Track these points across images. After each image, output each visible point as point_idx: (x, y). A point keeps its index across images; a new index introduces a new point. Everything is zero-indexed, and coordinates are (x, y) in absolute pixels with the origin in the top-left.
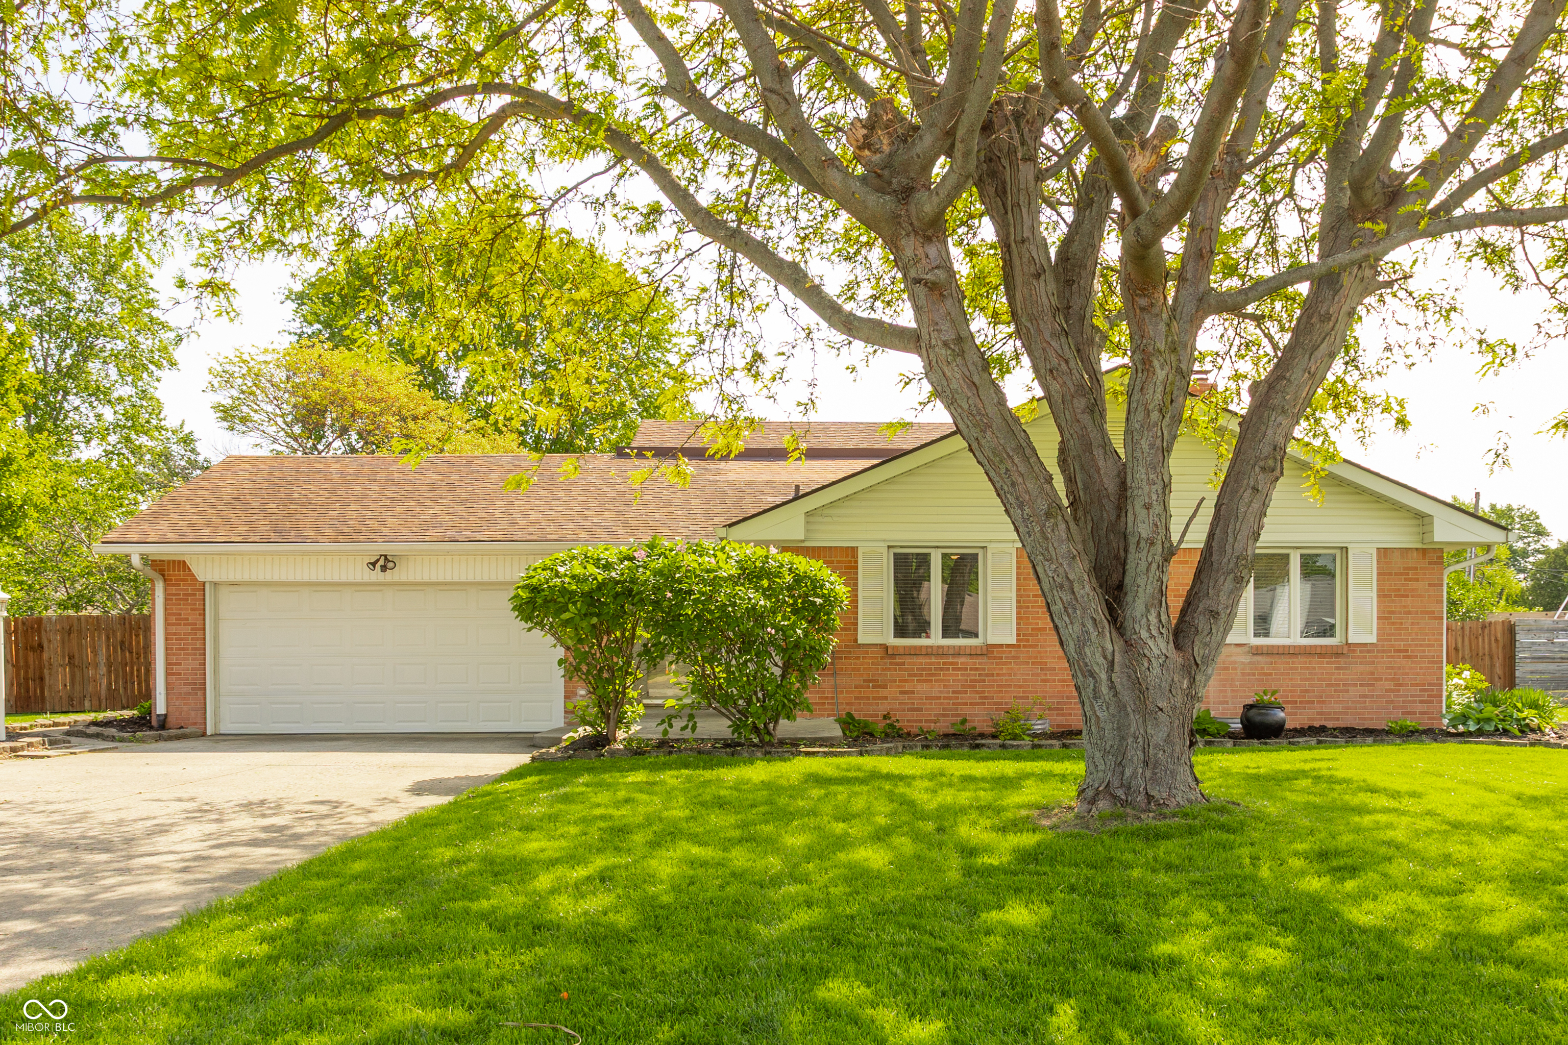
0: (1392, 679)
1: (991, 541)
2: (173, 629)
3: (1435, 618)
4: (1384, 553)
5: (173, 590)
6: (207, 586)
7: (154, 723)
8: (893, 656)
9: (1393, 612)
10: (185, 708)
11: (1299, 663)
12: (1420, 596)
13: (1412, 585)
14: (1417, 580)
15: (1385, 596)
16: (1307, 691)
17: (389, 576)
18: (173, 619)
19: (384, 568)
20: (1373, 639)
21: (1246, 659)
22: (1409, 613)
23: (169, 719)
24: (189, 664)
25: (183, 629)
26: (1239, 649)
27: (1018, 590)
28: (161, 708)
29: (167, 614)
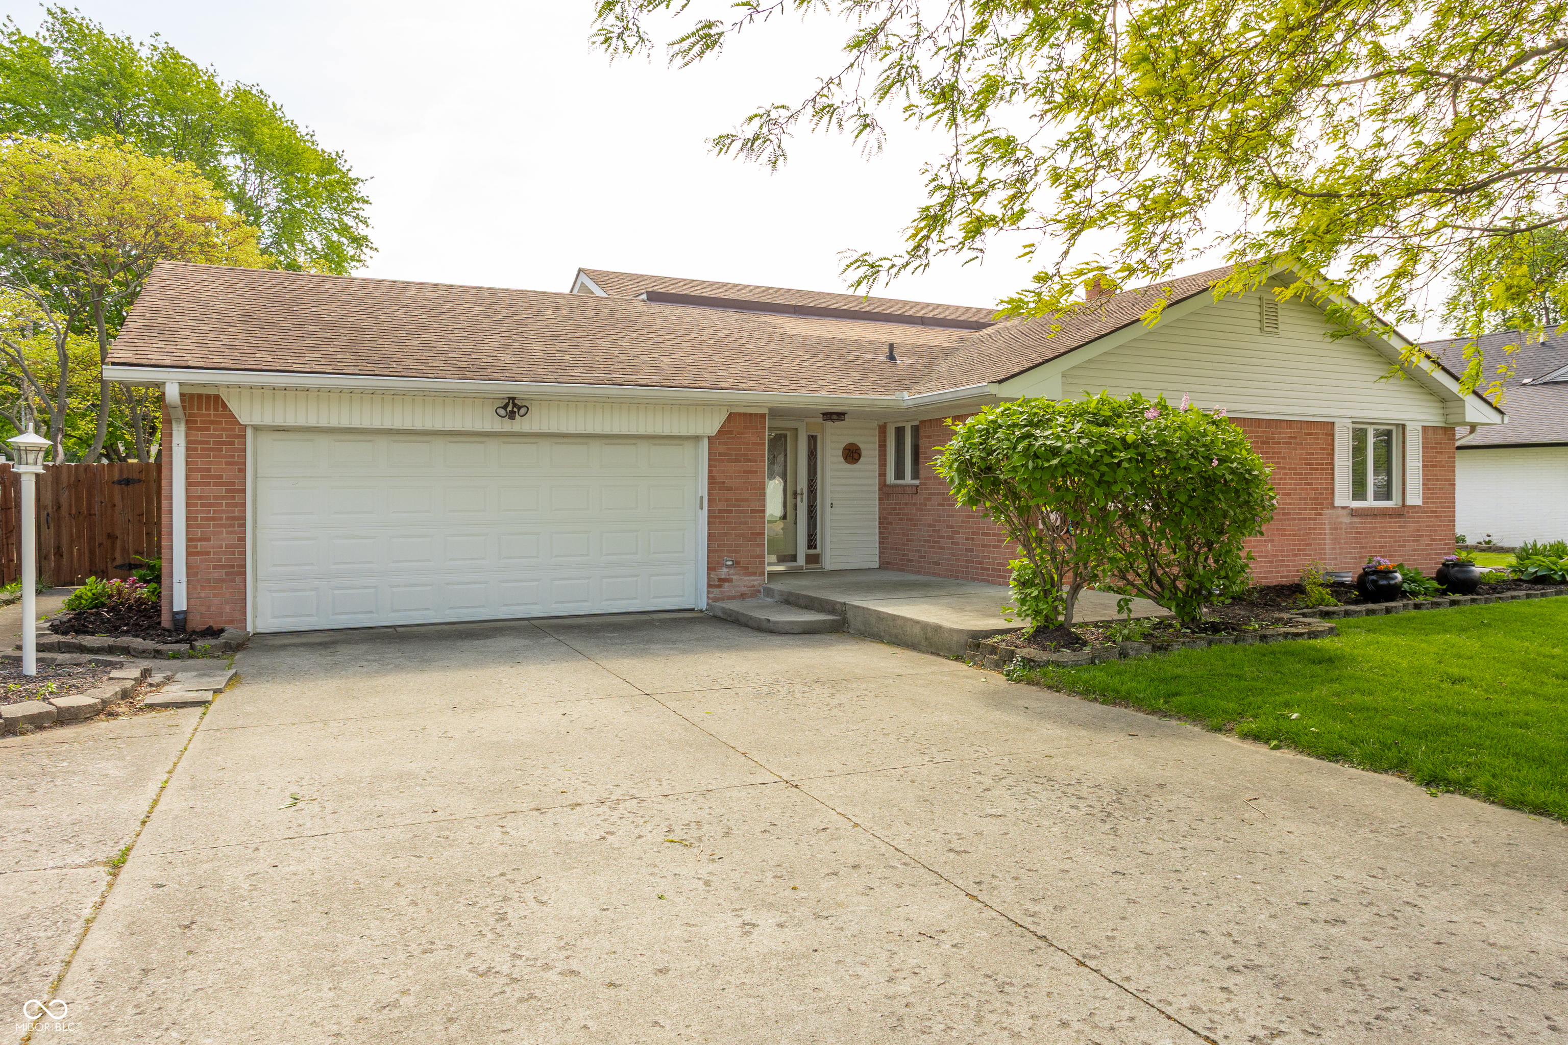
0: (1429, 535)
2: (198, 491)
4: (1427, 431)
5: (199, 435)
6: (249, 433)
7: (166, 621)
9: (1429, 480)
10: (216, 601)
12: (1443, 466)
13: (1439, 457)
14: (1441, 453)
15: (1425, 466)
17: (520, 425)
18: (198, 477)
19: (512, 416)
20: (1420, 501)
21: (1347, 520)
22: (1437, 480)
23: (190, 617)
24: (223, 539)
25: (212, 491)
26: (1342, 511)
28: (180, 603)
29: (190, 469)
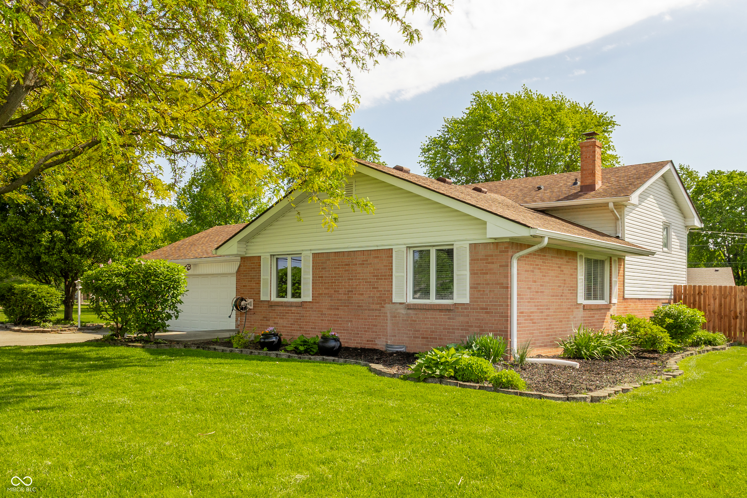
0: (479, 327)
1: (303, 250)
3: (504, 288)
4: (474, 247)
8: (271, 306)
9: (479, 284)
11: (429, 314)
12: (494, 273)
13: (490, 266)
14: (493, 263)
15: (475, 274)
16: (433, 332)
20: (467, 300)
21: (403, 311)
22: (488, 284)
26: (401, 306)
27: (313, 274)
